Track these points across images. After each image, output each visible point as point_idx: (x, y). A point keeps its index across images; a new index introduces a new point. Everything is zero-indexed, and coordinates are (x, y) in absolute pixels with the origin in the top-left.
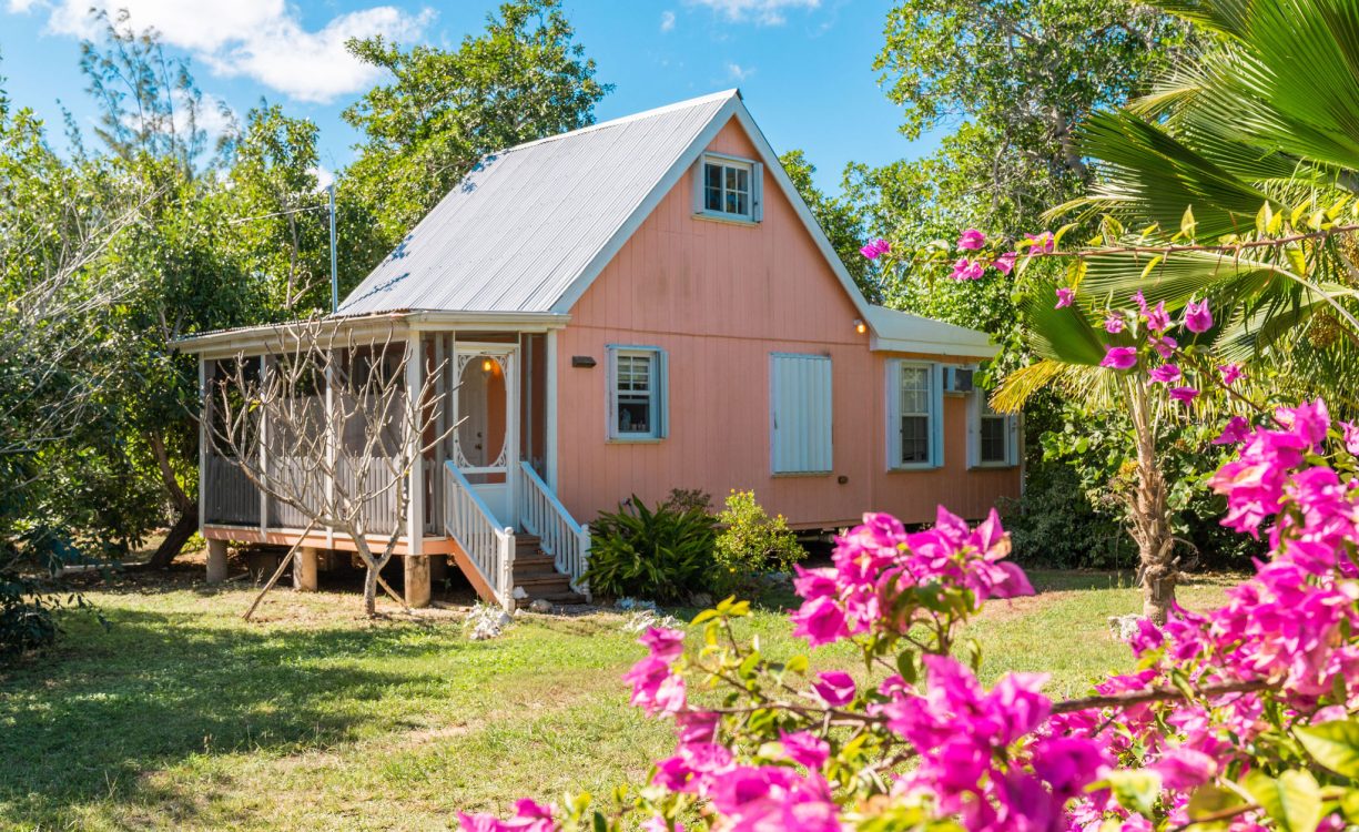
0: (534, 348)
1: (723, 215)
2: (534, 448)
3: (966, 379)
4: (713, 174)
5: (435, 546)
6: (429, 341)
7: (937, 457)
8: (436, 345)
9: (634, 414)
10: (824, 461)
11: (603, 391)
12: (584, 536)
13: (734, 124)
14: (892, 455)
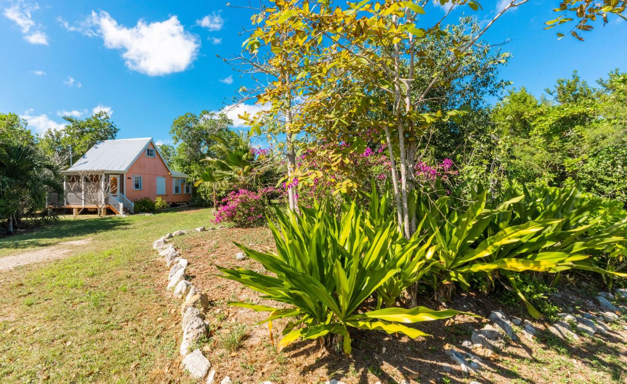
0: (122, 176)
1: (149, 156)
2: (122, 191)
3: (184, 181)
4: (148, 150)
5: (107, 206)
6: (106, 174)
7: (180, 192)
8: (107, 175)
9: (137, 186)
10: (164, 193)
11: (133, 182)
12: (133, 204)
13: (151, 143)
14: (174, 192)
